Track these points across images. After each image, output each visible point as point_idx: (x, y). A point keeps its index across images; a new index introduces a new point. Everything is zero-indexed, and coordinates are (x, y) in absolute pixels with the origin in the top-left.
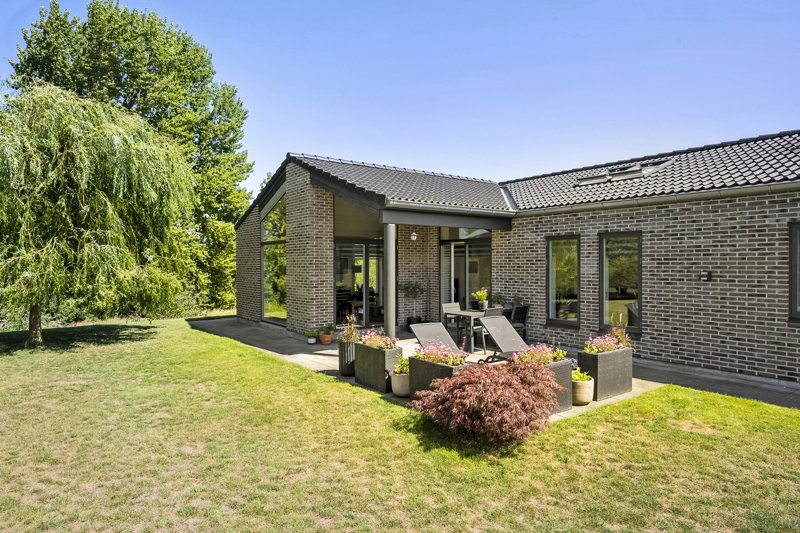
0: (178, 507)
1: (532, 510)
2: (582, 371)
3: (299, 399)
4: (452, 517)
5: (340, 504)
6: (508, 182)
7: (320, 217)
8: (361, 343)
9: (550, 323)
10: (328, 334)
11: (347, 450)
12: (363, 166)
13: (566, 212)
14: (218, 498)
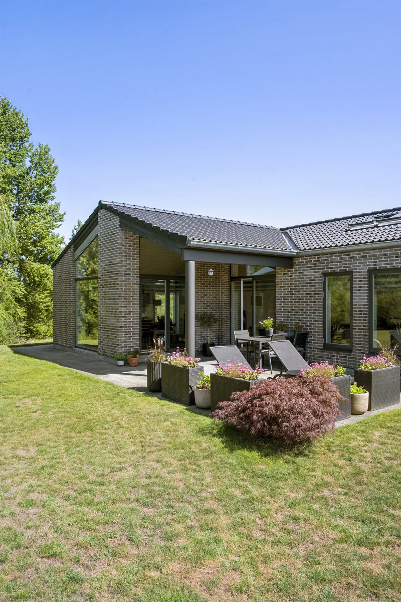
0: (19, 500)
1: (326, 499)
2: (358, 386)
3: (115, 411)
4: (258, 506)
5: (160, 496)
6: (287, 228)
7: (128, 257)
8: (167, 363)
9: (326, 347)
10: (135, 357)
11: (161, 452)
12: (164, 213)
13: (340, 252)
14: (53, 492)
